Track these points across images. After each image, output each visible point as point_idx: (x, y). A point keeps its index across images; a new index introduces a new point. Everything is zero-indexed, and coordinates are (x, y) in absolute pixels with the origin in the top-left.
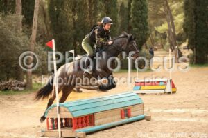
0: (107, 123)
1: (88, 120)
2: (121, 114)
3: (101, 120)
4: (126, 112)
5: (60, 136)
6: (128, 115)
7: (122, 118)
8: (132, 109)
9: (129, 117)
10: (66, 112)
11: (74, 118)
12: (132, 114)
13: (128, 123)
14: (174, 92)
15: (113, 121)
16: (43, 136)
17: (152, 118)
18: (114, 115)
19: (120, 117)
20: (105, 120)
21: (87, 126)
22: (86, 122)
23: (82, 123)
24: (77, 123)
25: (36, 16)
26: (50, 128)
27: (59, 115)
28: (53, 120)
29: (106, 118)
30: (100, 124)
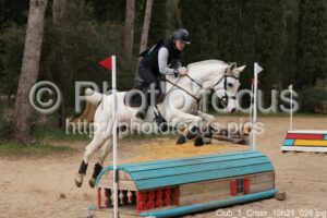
0: (205, 199)
1: (168, 195)
2: (231, 188)
3: (191, 198)
4: (240, 185)
6: (244, 190)
7: (232, 194)
8: (253, 180)
9: (246, 193)
10: (127, 179)
11: (141, 192)
12: (252, 187)
13: (242, 203)
15: (215, 198)
17: (287, 194)
18: (217, 189)
19: (229, 192)
20: (200, 196)
21: (165, 205)
22: (163, 198)
23: (155, 200)
24: (146, 201)
25: (146, 26)
26: (103, 204)
27: (115, 184)
28: (109, 192)
29: (201, 193)
30: (189, 203)
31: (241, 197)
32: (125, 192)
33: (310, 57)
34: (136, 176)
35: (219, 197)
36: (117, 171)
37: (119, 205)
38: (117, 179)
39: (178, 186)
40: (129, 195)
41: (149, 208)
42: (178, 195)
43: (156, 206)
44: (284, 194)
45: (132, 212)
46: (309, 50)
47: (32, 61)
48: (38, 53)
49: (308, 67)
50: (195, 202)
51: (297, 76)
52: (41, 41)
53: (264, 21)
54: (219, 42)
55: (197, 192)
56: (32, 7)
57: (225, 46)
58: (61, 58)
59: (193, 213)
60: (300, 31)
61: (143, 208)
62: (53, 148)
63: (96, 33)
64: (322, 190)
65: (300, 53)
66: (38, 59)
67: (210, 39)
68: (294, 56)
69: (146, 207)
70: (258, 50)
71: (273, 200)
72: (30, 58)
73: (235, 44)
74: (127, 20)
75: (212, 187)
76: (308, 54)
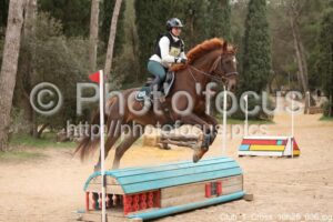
0: (183, 201)
1: (151, 198)
2: (206, 191)
3: (172, 200)
4: (214, 187)
6: (217, 192)
7: (207, 196)
8: (224, 183)
9: (218, 195)
10: (114, 184)
11: (127, 195)
12: (224, 190)
13: (215, 205)
14: (296, 156)
15: (192, 201)
17: (255, 196)
18: (194, 192)
19: (204, 194)
20: (180, 199)
21: (148, 207)
22: (147, 201)
23: (139, 203)
24: (132, 204)
26: (91, 207)
27: (103, 189)
28: (96, 196)
29: (180, 195)
30: (170, 206)
31: (214, 199)
32: (110, 196)
33: (255, 69)
34: (123, 181)
35: (195, 199)
36: (105, 176)
38: (105, 184)
39: (160, 189)
40: (114, 198)
41: (134, 210)
42: (160, 198)
43: (141, 208)
44: (252, 195)
45: (120, 214)
46: (254, 62)
47: (9, 75)
48: (15, 67)
50: (175, 204)
52: (17, 55)
55: (177, 195)
56: (9, 24)
59: (173, 215)
60: (247, 45)
61: (128, 211)
65: (246, 65)
66: (15, 72)
69: (132, 209)
71: (243, 201)
72: (7, 71)
74: (91, 36)
75: (190, 189)
76: (254, 66)
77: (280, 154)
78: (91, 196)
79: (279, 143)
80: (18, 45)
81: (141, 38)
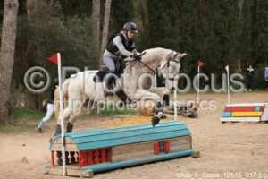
0: (133, 157)
1: (103, 154)
2: (155, 149)
3: (122, 156)
4: (162, 146)
5: (64, 173)
6: (165, 150)
7: (156, 153)
8: (172, 142)
9: (167, 153)
10: (71, 143)
11: (82, 153)
12: (172, 148)
13: (163, 160)
15: (141, 157)
16: (47, 173)
17: (201, 153)
18: (143, 149)
19: (153, 152)
20: (129, 155)
21: (101, 162)
22: (100, 157)
23: (93, 158)
25: (107, 19)
26: (56, 163)
27: (63, 148)
28: (59, 154)
29: (130, 152)
30: (121, 161)
31: (163, 155)
33: (264, 38)
35: (144, 155)
36: (64, 138)
37: (67, 163)
38: (65, 144)
39: (111, 147)
40: (76, 156)
41: (88, 164)
42: (111, 154)
43: (94, 163)
44: (198, 153)
45: (77, 167)
46: (263, 31)
47: (8, 54)
48: (13, 48)
49: (263, 47)
50: (125, 159)
51: (253, 55)
52: (15, 37)
53: (221, 7)
54: (181, 28)
55: (127, 152)
57: (186, 31)
58: (36, 49)
59: (123, 168)
61: (84, 164)
62: (28, 127)
63: (63, 27)
64: (234, 150)
65: (255, 35)
66: (13, 53)
67: (173, 25)
68: (250, 37)
69: (86, 163)
70: (217, 33)
72: (6, 52)
73: (196, 29)
74: (94, 13)
75: (139, 147)
76: (263, 35)
77: (257, 119)
78: (55, 154)
79: (257, 109)
80: (15, 27)
81: (150, 12)
